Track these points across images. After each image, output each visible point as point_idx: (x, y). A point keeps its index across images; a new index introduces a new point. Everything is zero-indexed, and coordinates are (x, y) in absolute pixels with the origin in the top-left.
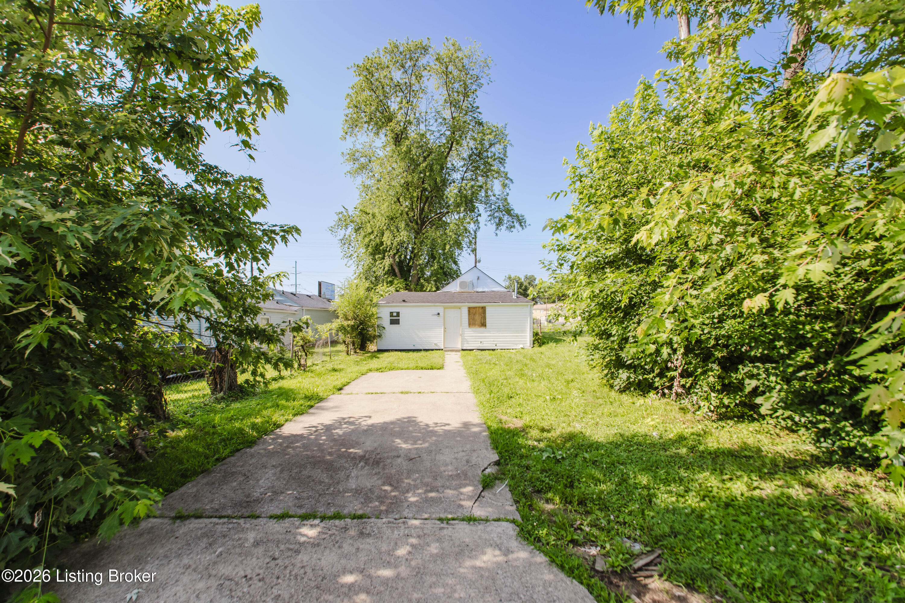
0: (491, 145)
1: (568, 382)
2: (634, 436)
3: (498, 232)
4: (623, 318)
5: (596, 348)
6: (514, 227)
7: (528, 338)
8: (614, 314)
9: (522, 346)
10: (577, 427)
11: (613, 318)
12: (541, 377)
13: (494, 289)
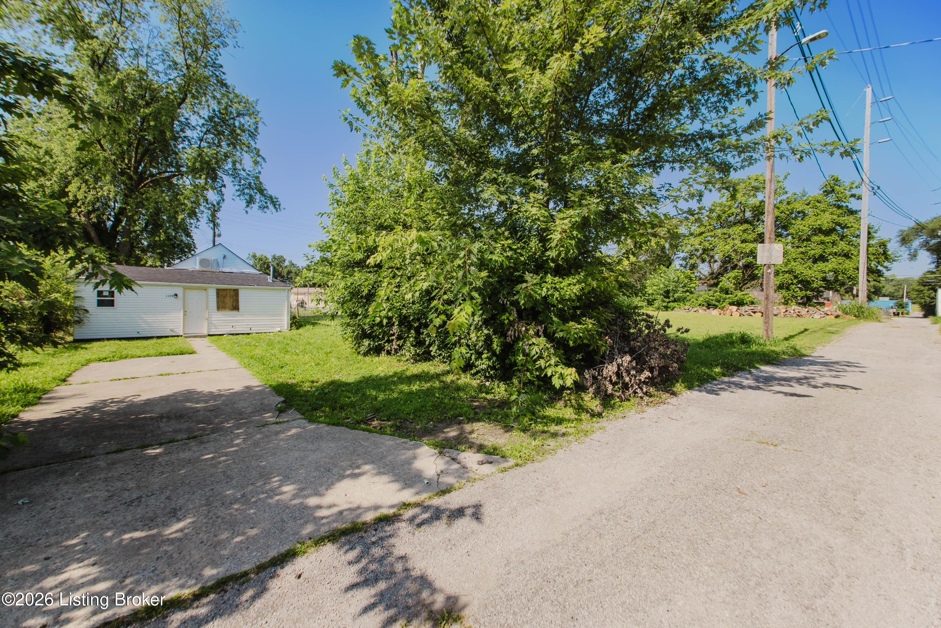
0: (239, 115)
1: (327, 354)
2: (370, 377)
3: (248, 209)
4: (366, 302)
5: (348, 325)
6: (267, 207)
7: (286, 321)
8: (360, 300)
9: (279, 329)
10: (336, 377)
11: (360, 303)
12: (304, 352)
13: (244, 271)
